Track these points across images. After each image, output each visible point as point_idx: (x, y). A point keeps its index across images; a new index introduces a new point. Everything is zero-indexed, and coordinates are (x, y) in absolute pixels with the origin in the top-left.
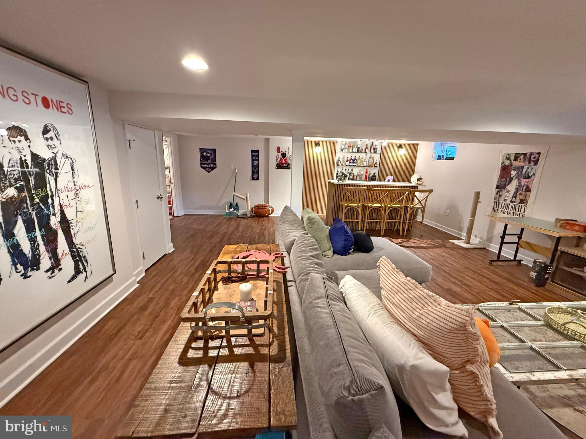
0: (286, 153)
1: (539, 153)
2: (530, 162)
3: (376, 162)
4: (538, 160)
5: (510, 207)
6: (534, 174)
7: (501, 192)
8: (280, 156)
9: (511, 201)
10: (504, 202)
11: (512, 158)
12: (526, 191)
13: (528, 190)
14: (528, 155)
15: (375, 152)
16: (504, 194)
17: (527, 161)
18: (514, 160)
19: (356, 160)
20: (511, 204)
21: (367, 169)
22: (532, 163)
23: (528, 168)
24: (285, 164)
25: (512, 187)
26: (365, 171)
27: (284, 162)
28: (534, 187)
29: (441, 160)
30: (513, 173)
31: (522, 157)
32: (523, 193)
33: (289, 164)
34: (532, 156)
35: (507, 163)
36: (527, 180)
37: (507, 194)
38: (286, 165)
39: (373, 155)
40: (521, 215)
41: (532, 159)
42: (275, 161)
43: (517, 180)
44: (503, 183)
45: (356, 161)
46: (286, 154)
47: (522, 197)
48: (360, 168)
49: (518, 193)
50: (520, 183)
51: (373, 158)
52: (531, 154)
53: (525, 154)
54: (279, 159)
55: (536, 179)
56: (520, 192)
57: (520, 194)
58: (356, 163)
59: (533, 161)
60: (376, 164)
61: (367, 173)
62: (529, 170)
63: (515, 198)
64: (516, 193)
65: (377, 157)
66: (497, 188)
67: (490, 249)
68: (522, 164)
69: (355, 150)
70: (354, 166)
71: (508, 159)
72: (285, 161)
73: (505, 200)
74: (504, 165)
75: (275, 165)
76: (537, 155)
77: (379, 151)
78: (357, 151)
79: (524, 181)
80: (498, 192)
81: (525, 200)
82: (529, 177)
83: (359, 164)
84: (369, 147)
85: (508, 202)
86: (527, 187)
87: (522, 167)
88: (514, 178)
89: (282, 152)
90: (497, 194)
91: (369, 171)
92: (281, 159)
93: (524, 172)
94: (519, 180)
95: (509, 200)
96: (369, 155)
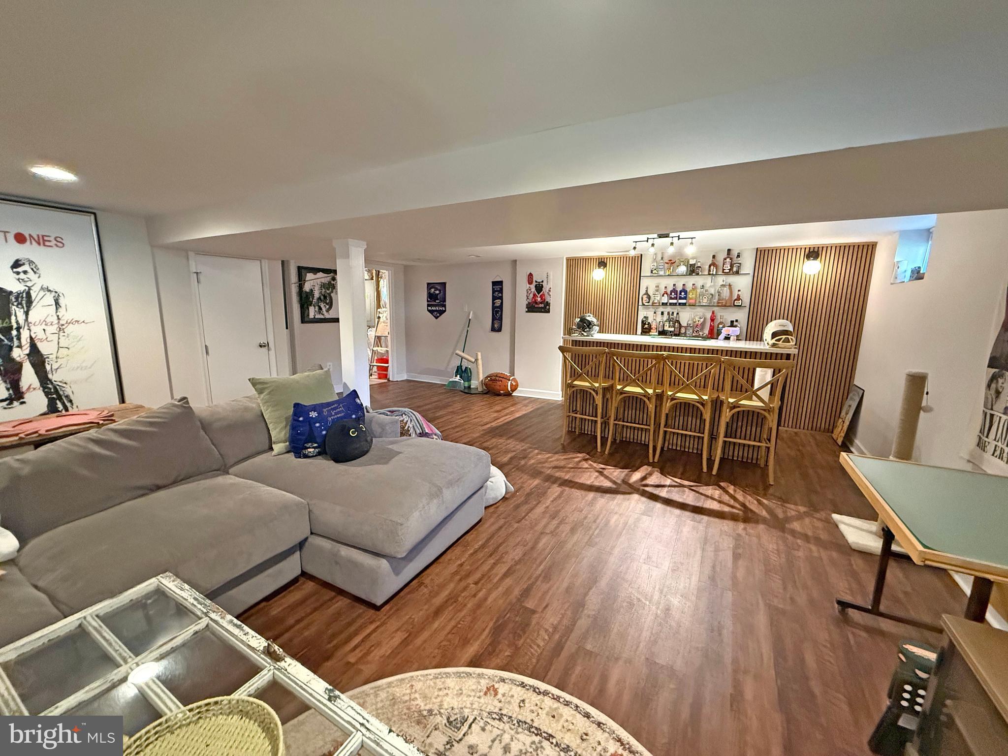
0: (544, 284)
3: (741, 296)
7: (1000, 381)
8: (533, 290)
19: (686, 291)
21: (713, 313)
24: (541, 303)
26: (708, 315)
27: (539, 299)
33: (548, 304)
38: (543, 305)
39: (732, 279)
42: (526, 298)
45: (684, 293)
48: (696, 309)
51: (730, 285)
54: (531, 296)
58: (686, 299)
60: (738, 298)
61: (712, 320)
65: (742, 284)
66: (990, 365)
69: (683, 269)
70: (680, 304)
72: (542, 299)
75: (525, 306)
78: (687, 273)
80: (993, 378)
83: (692, 301)
84: (719, 262)
89: (536, 282)
90: (989, 387)
92: (534, 295)
96: (719, 280)
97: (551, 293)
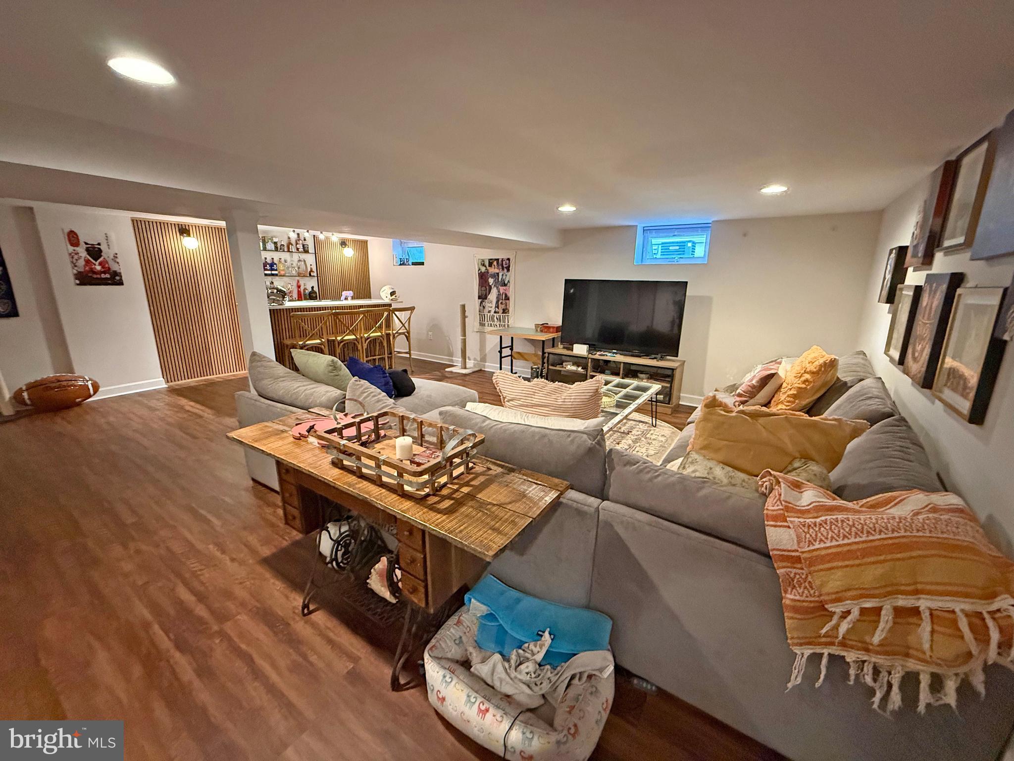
0: (102, 247)
1: (509, 259)
2: (503, 269)
3: (311, 269)
4: (509, 266)
5: (495, 318)
6: (509, 282)
7: (484, 303)
8: (83, 254)
9: (495, 312)
10: (489, 314)
11: (487, 264)
12: (505, 300)
13: (507, 298)
14: (500, 260)
15: (306, 251)
16: (486, 304)
17: (500, 267)
18: (489, 266)
19: (276, 264)
20: (495, 315)
21: (298, 281)
22: (505, 270)
23: (503, 275)
24: (105, 273)
25: (493, 296)
26: (295, 284)
27: (98, 268)
28: (511, 294)
29: (406, 265)
30: (491, 281)
31: (495, 263)
32: (504, 302)
33: (116, 274)
34: (504, 262)
35: (483, 269)
36: (504, 288)
37: (490, 305)
38: (108, 276)
39: (304, 256)
40: (506, 326)
41: (505, 266)
42: (70, 266)
43: (495, 288)
44: (484, 293)
45: (275, 266)
46: (100, 251)
47: (503, 306)
48: (285, 279)
49: (500, 302)
50: (499, 292)
51: (305, 261)
52: (502, 260)
53: (497, 260)
54: (81, 263)
55: (511, 285)
56: (501, 301)
57: (501, 303)
58: (276, 270)
59: (506, 267)
60: (311, 271)
61: (299, 287)
62: (504, 277)
63: (498, 308)
64: (497, 302)
65: (310, 259)
66: (479, 298)
67: (486, 370)
68: (497, 271)
69: (270, 246)
70: (273, 275)
71: (484, 265)
72: (103, 267)
73: (489, 312)
74: (481, 272)
75: (72, 278)
76: (508, 261)
77: (311, 250)
78: (274, 249)
79: (502, 289)
80: (481, 303)
81: (506, 309)
82: (505, 285)
83: (282, 273)
84: (293, 242)
85: (492, 313)
86: (506, 295)
87: (498, 274)
88: (493, 286)
89: (86, 244)
90: (480, 305)
91: (302, 283)
92: (87, 262)
93: (500, 280)
94: (497, 288)
95: (493, 311)
96: (296, 256)
97: (117, 260)
